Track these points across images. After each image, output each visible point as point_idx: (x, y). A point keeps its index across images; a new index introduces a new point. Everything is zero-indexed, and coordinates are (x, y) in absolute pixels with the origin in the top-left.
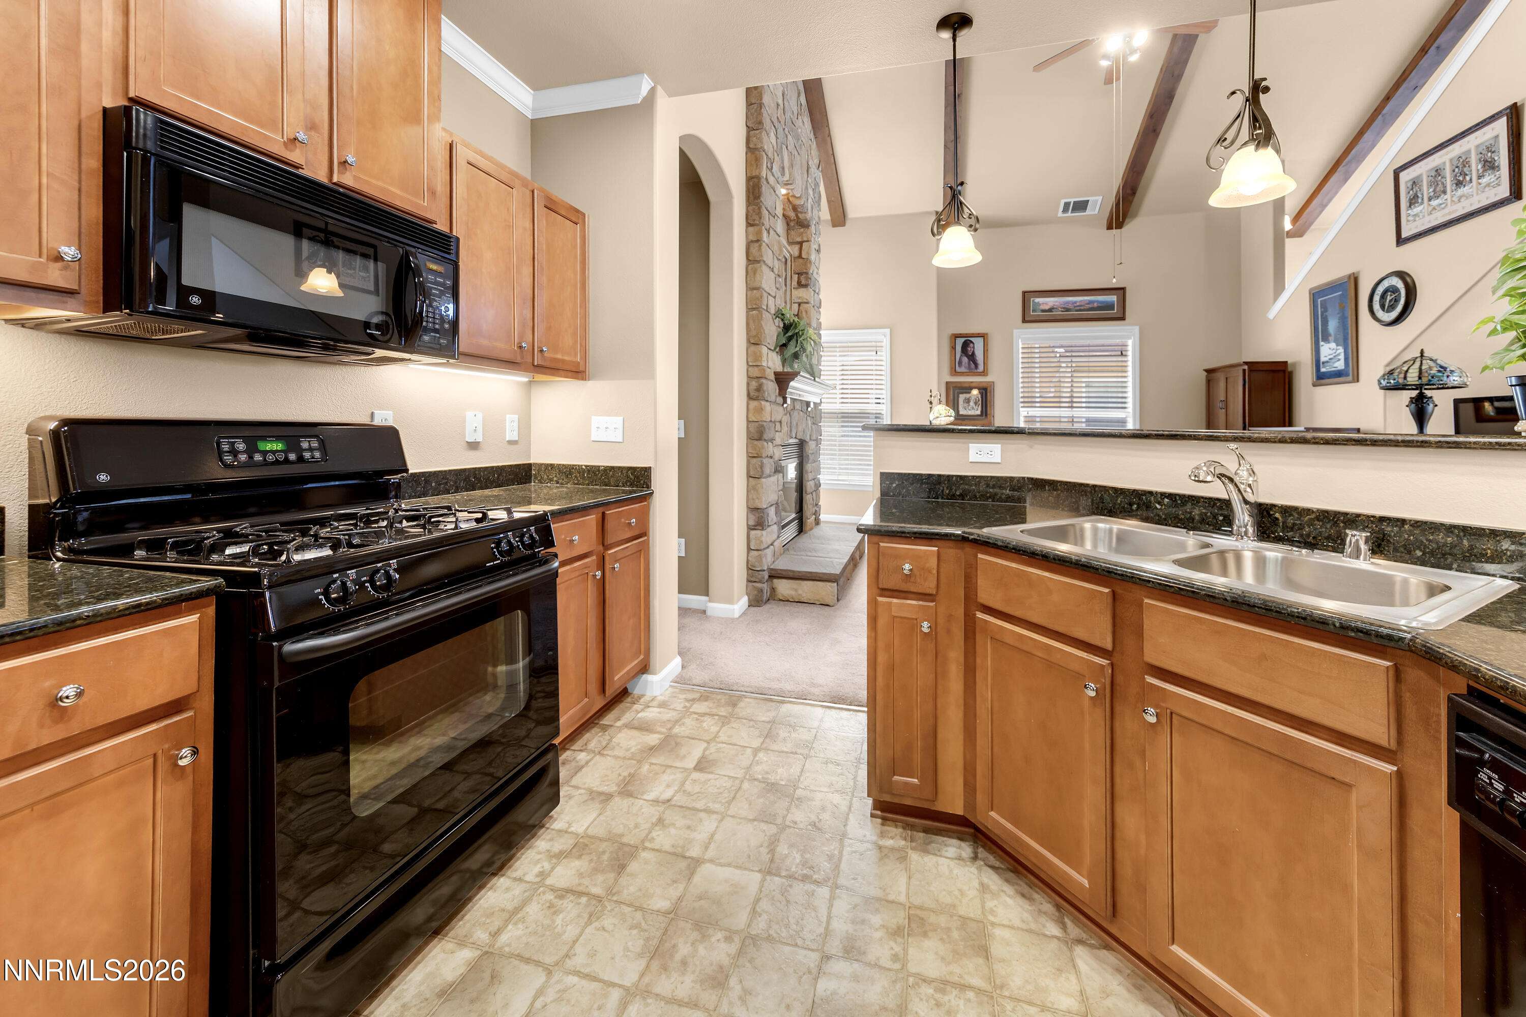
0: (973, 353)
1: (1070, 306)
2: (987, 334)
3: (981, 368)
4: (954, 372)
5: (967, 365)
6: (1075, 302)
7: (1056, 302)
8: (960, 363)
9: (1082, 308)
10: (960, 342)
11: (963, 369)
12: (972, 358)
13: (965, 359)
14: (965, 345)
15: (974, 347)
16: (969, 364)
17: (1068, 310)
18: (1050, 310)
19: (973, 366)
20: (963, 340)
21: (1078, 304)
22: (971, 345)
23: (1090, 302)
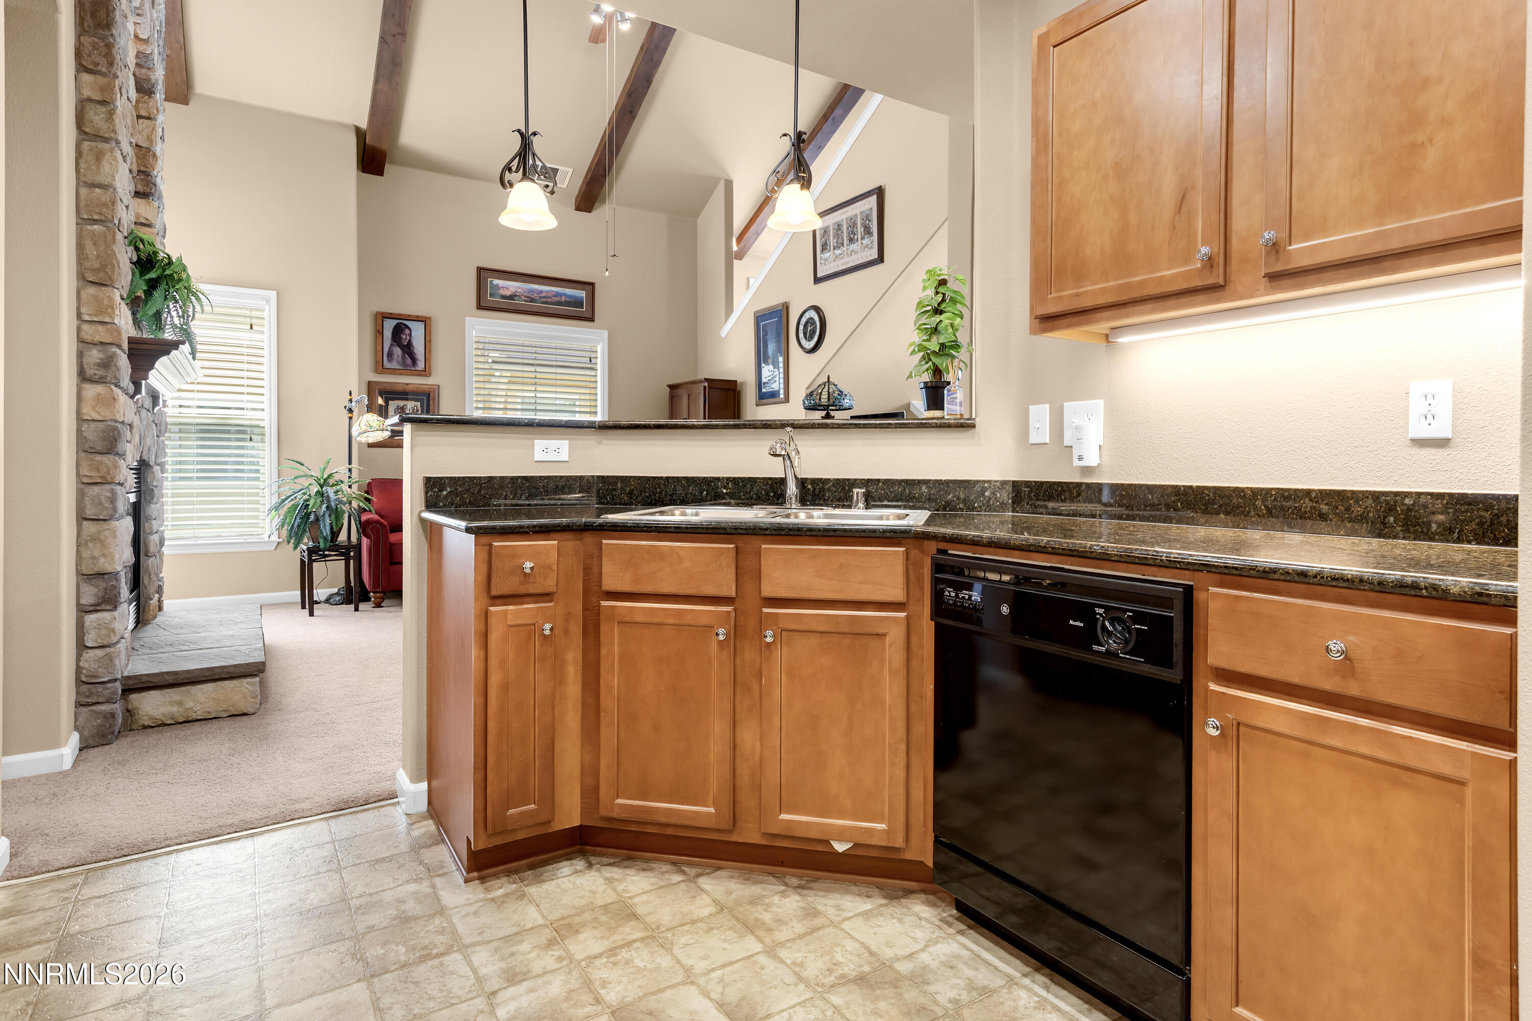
0: (410, 344)
1: (535, 296)
2: (429, 318)
3: (421, 365)
4: (379, 367)
5: (400, 359)
6: (541, 292)
7: (519, 288)
8: (390, 355)
9: (549, 300)
10: (389, 325)
11: (394, 365)
12: (408, 349)
13: (398, 351)
14: (398, 331)
15: (410, 335)
16: (404, 358)
17: (533, 300)
18: (512, 297)
19: (409, 361)
20: (395, 322)
21: (544, 294)
22: (407, 331)
23: (558, 295)
